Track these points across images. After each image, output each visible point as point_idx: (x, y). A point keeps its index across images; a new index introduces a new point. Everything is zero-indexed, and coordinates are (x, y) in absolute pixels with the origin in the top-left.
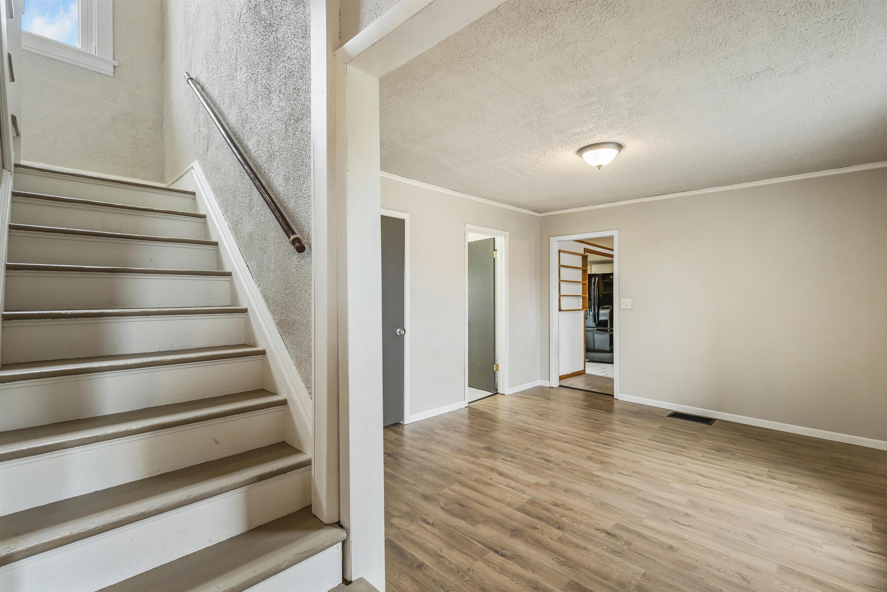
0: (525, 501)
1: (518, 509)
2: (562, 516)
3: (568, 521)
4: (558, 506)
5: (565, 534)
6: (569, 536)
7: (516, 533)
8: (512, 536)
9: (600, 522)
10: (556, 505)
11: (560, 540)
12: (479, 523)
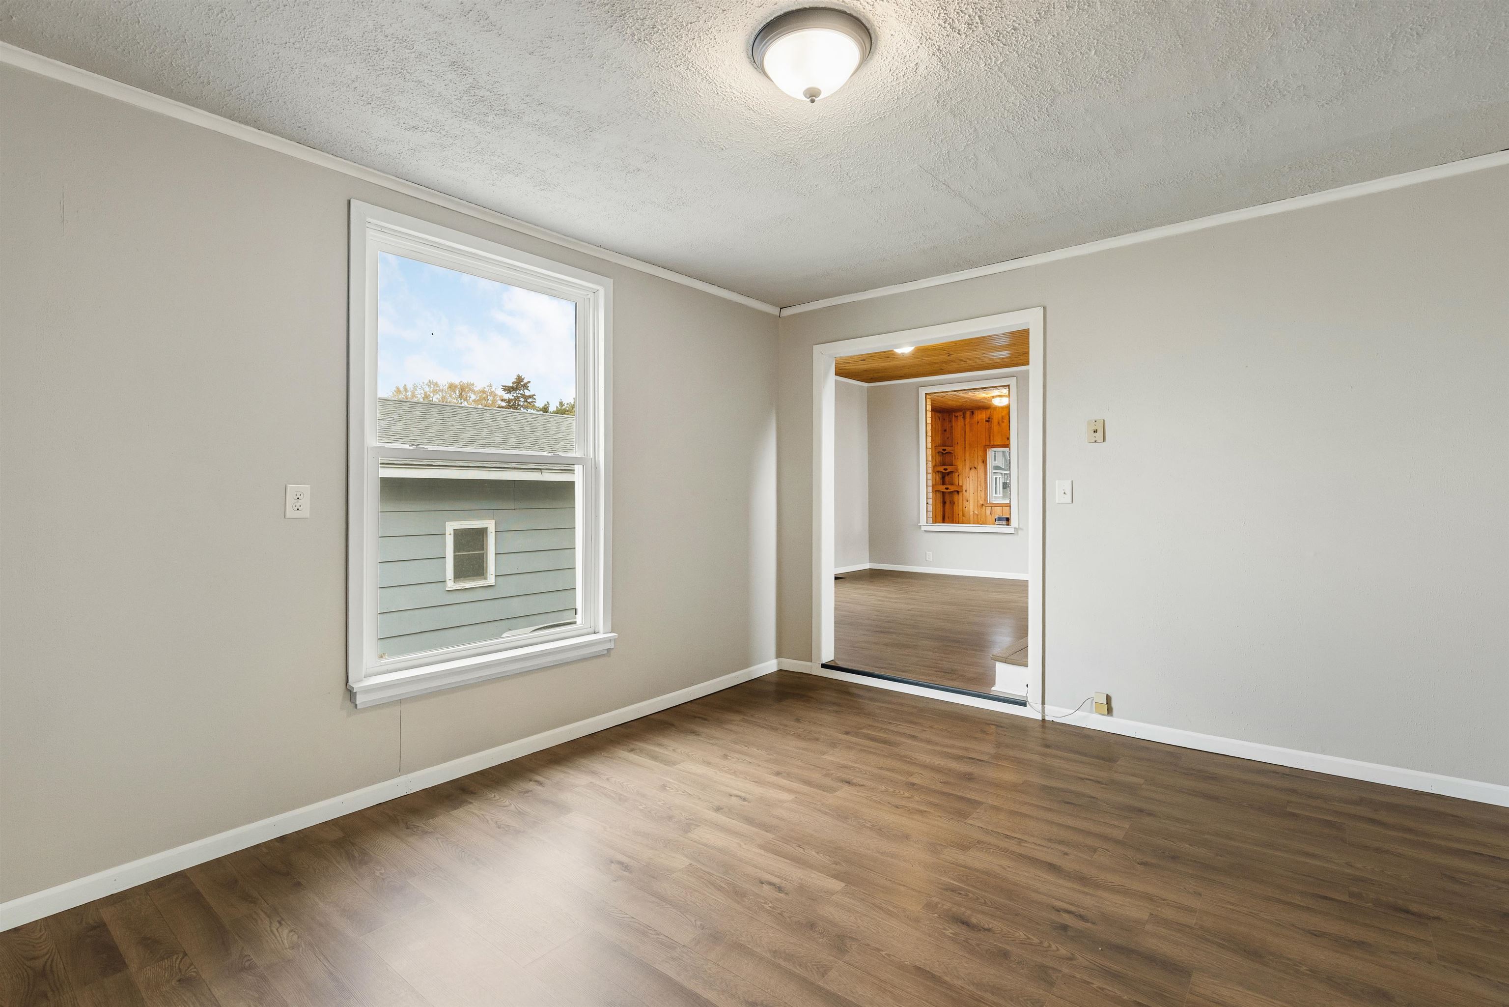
0: (975, 815)
1: (980, 803)
2: (910, 798)
3: (902, 793)
4: (917, 810)
5: (904, 779)
6: (900, 777)
7: (967, 776)
8: (970, 774)
9: (857, 794)
10: (921, 812)
11: (911, 774)
12: (1023, 783)
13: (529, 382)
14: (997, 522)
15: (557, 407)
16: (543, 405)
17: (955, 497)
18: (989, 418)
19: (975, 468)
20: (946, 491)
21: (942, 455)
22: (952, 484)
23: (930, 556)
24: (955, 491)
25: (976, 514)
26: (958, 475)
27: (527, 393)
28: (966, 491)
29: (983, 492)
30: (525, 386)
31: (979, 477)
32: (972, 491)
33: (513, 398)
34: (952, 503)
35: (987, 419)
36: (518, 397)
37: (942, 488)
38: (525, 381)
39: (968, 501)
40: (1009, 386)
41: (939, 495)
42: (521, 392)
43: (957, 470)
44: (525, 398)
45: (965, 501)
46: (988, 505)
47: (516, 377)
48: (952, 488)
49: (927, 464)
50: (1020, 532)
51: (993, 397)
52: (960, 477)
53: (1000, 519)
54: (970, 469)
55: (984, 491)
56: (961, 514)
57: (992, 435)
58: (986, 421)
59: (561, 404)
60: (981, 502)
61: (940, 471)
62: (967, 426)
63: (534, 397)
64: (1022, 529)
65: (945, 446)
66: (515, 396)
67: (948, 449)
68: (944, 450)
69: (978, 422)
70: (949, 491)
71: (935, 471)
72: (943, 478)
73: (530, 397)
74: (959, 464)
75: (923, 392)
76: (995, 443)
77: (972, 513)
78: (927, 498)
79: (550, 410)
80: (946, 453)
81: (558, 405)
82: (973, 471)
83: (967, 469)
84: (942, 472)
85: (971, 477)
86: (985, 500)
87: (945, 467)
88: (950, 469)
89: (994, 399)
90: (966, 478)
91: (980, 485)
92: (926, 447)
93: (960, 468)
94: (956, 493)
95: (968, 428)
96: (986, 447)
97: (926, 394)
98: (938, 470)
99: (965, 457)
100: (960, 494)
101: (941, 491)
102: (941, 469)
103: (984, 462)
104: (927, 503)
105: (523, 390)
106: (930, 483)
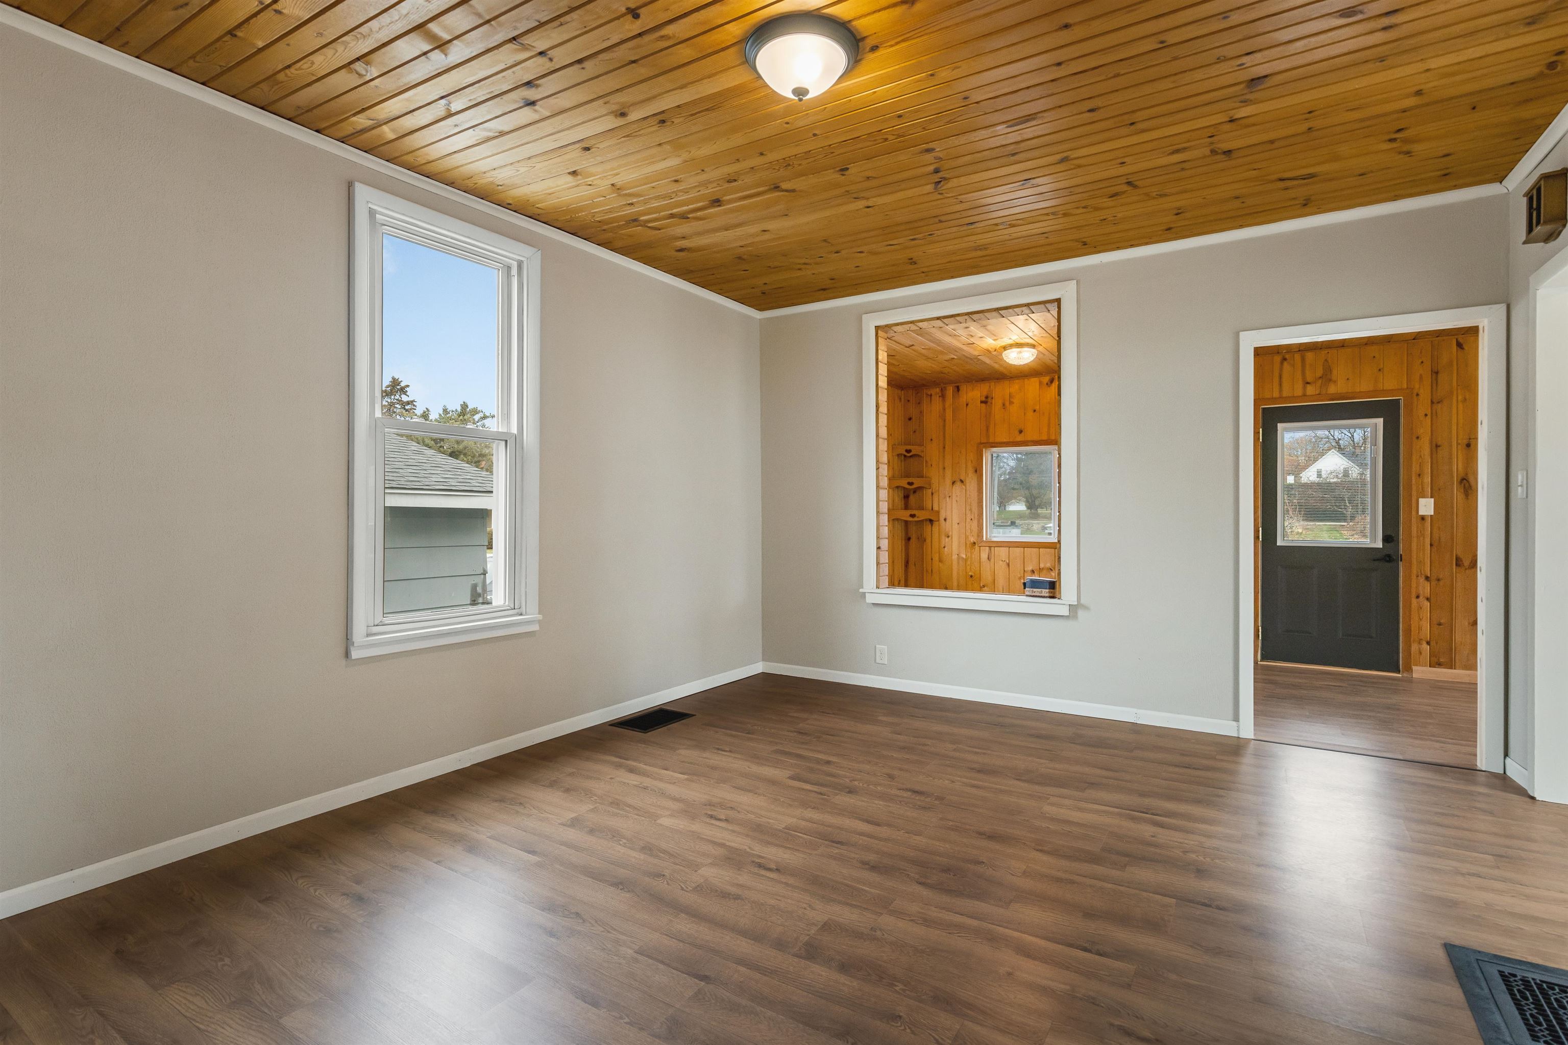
13: (408, 386)
14: (1028, 591)
15: (440, 415)
16: (422, 412)
17: (927, 528)
18: (987, 397)
19: (962, 481)
20: (911, 519)
21: (905, 460)
22: (921, 508)
23: (883, 653)
24: (926, 520)
25: (963, 558)
26: (932, 494)
27: (405, 398)
28: (945, 520)
29: (975, 523)
30: (403, 390)
31: (968, 496)
32: (956, 519)
33: (387, 404)
34: (922, 540)
35: (984, 399)
36: (394, 404)
37: (905, 515)
38: (403, 384)
39: (948, 537)
40: (1058, 301)
41: (899, 527)
42: (397, 397)
43: (930, 484)
44: (402, 404)
45: (943, 537)
46: (984, 544)
47: (391, 380)
48: (921, 515)
49: (878, 469)
50: (1081, 613)
51: (1005, 348)
52: (935, 496)
53: (1035, 584)
54: (953, 483)
55: (976, 521)
56: (936, 558)
57: (992, 426)
58: (982, 402)
59: (445, 411)
60: (972, 540)
61: (902, 487)
62: (947, 411)
63: (414, 403)
64: (1086, 608)
65: (910, 444)
66: (389, 401)
67: (915, 450)
68: (908, 451)
69: (967, 405)
70: (916, 519)
71: (893, 487)
72: (906, 497)
73: (408, 403)
74: (933, 474)
75: (870, 323)
76: (998, 440)
77: (955, 557)
78: (878, 538)
79: (430, 418)
80: (911, 456)
81: (441, 412)
82: (958, 486)
83: (948, 482)
84: (904, 488)
85: (954, 497)
86: (978, 536)
87: (910, 480)
88: (917, 483)
89: (1006, 352)
90: (945, 497)
91: (971, 510)
92: (877, 436)
93: (935, 481)
94: (928, 522)
95: (949, 414)
96: (982, 446)
97: (877, 328)
98: (898, 485)
99: (944, 462)
100: (935, 524)
101: (901, 520)
102: (904, 483)
103: (978, 471)
104: (879, 548)
105: (400, 396)
106: (884, 507)
